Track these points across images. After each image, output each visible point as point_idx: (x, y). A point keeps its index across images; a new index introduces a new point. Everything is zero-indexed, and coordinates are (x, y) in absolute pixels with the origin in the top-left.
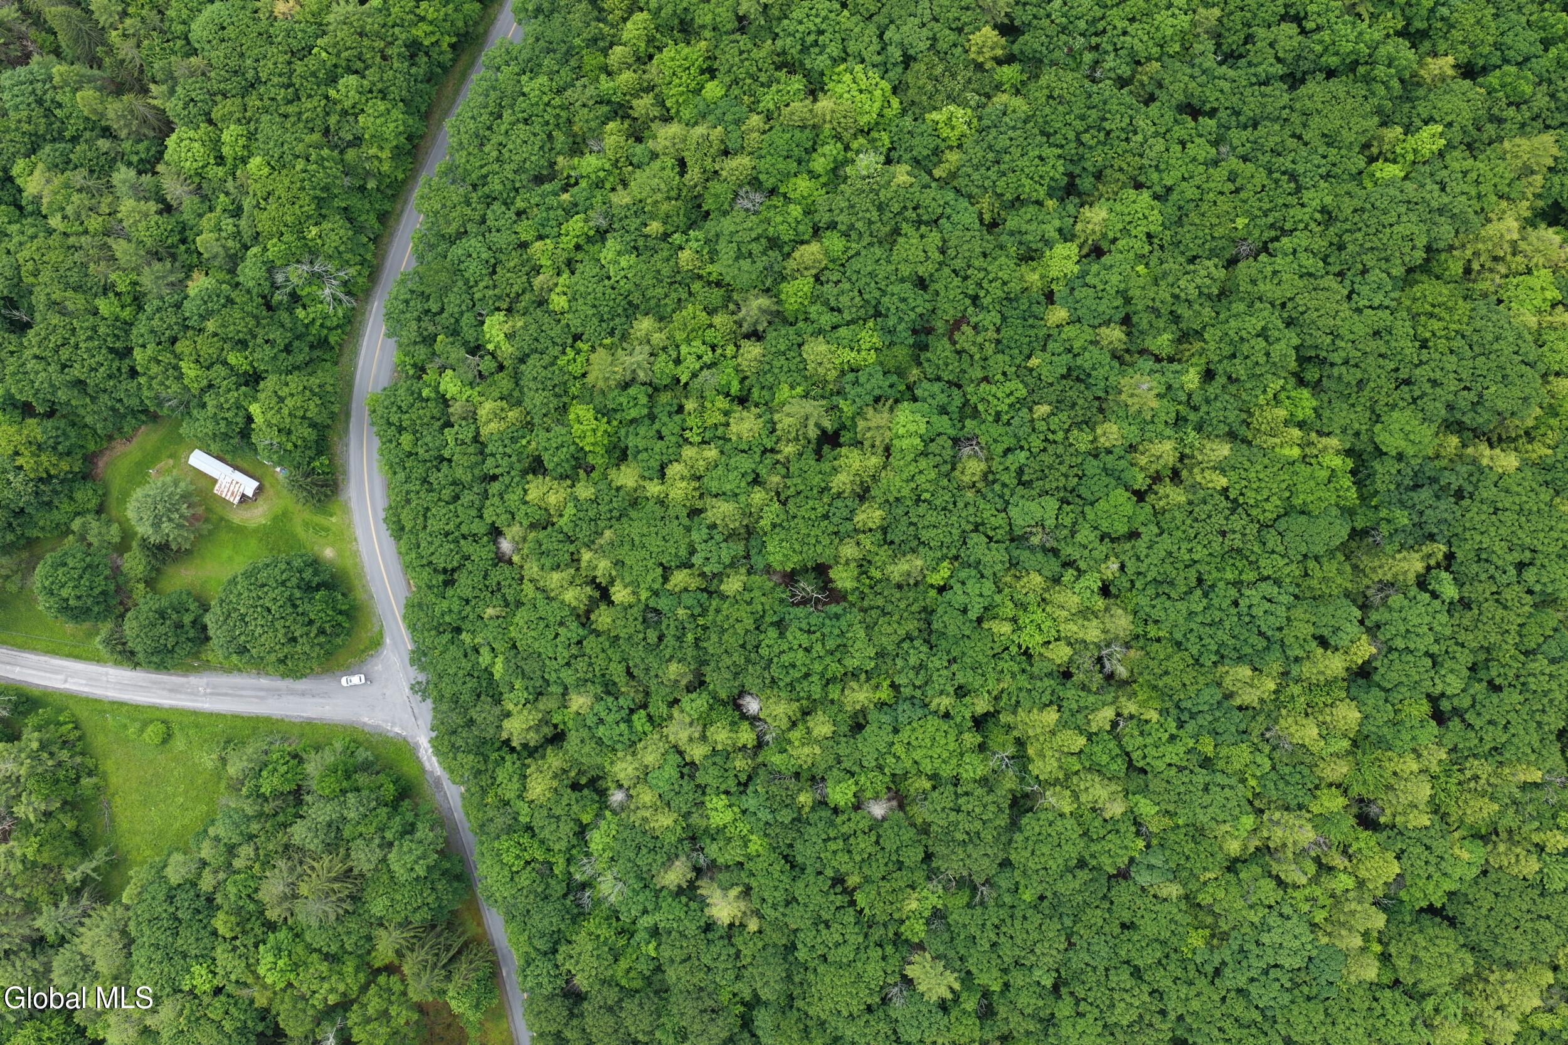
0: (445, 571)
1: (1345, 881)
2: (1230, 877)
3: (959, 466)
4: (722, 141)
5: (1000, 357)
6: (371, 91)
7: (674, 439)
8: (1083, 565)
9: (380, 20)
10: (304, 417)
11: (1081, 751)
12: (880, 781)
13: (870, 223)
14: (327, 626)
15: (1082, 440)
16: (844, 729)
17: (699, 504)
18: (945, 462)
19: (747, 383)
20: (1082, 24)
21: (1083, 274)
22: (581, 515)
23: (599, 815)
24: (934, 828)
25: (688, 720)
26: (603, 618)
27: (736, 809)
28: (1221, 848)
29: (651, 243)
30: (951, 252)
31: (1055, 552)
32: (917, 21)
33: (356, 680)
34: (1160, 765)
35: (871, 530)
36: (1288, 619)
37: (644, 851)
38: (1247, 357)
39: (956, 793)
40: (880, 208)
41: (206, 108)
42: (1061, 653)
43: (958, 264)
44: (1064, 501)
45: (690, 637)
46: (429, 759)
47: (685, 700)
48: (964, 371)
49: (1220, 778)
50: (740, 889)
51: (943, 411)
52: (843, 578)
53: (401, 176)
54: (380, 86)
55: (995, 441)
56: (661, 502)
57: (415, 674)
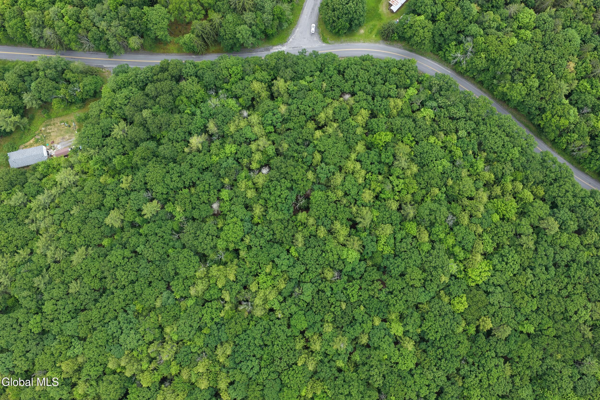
0: (344, 72)
1: (145, 366)
2: (157, 326)
3: (331, 270)
4: (476, 216)
5: (368, 296)
6: (530, 90)
7: (370, 168)
8: (283, 304)
9: (557, 101)
10: (414, 35)
11: (216, 285)
12: (225, 209)
13: (431, 262)
14: (335, 24)
15: (329, 317)
16: (247, 202)
17: (343, 171)
18: (334, 265)
19: (383, 201)
20: (483, 362)
21: (389, 335)
22: (351, 127)
23: (240, 105)
24: (204, 224)
25: (266, 146)
26: (311, 125)
27: (229, 155)
28: (168, 325)
29: (445, 179)
30: (411, 289)
31: (291, 296)
32: (501, 301)
33: (313, 29)
34: (204, 312)
35: (317, 231)
36: (243, 373)
37: (223, 118)
38: (343, 386)
39: (214, 236)
40: (435, 267)
41: (541, 27)
42: (253, 287)
43: (406, 291)
44: (308, 304)
45: (296, 155)
46: (277, 49)
47: (273, 147)
48: (366, 281)
49: (193, 332)
50: (201, 149)
51: (353, 270)
52: (302, 216)
53: (495, 93)
54: (532, 94)
55: (337, 285)
56: (347, 158)
57: (309, 51)
